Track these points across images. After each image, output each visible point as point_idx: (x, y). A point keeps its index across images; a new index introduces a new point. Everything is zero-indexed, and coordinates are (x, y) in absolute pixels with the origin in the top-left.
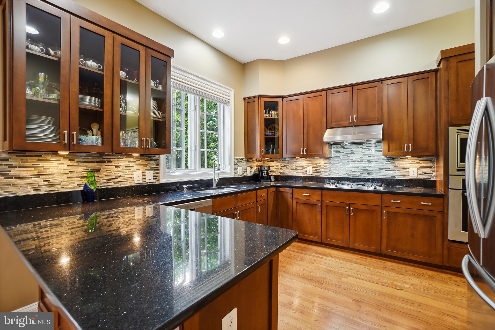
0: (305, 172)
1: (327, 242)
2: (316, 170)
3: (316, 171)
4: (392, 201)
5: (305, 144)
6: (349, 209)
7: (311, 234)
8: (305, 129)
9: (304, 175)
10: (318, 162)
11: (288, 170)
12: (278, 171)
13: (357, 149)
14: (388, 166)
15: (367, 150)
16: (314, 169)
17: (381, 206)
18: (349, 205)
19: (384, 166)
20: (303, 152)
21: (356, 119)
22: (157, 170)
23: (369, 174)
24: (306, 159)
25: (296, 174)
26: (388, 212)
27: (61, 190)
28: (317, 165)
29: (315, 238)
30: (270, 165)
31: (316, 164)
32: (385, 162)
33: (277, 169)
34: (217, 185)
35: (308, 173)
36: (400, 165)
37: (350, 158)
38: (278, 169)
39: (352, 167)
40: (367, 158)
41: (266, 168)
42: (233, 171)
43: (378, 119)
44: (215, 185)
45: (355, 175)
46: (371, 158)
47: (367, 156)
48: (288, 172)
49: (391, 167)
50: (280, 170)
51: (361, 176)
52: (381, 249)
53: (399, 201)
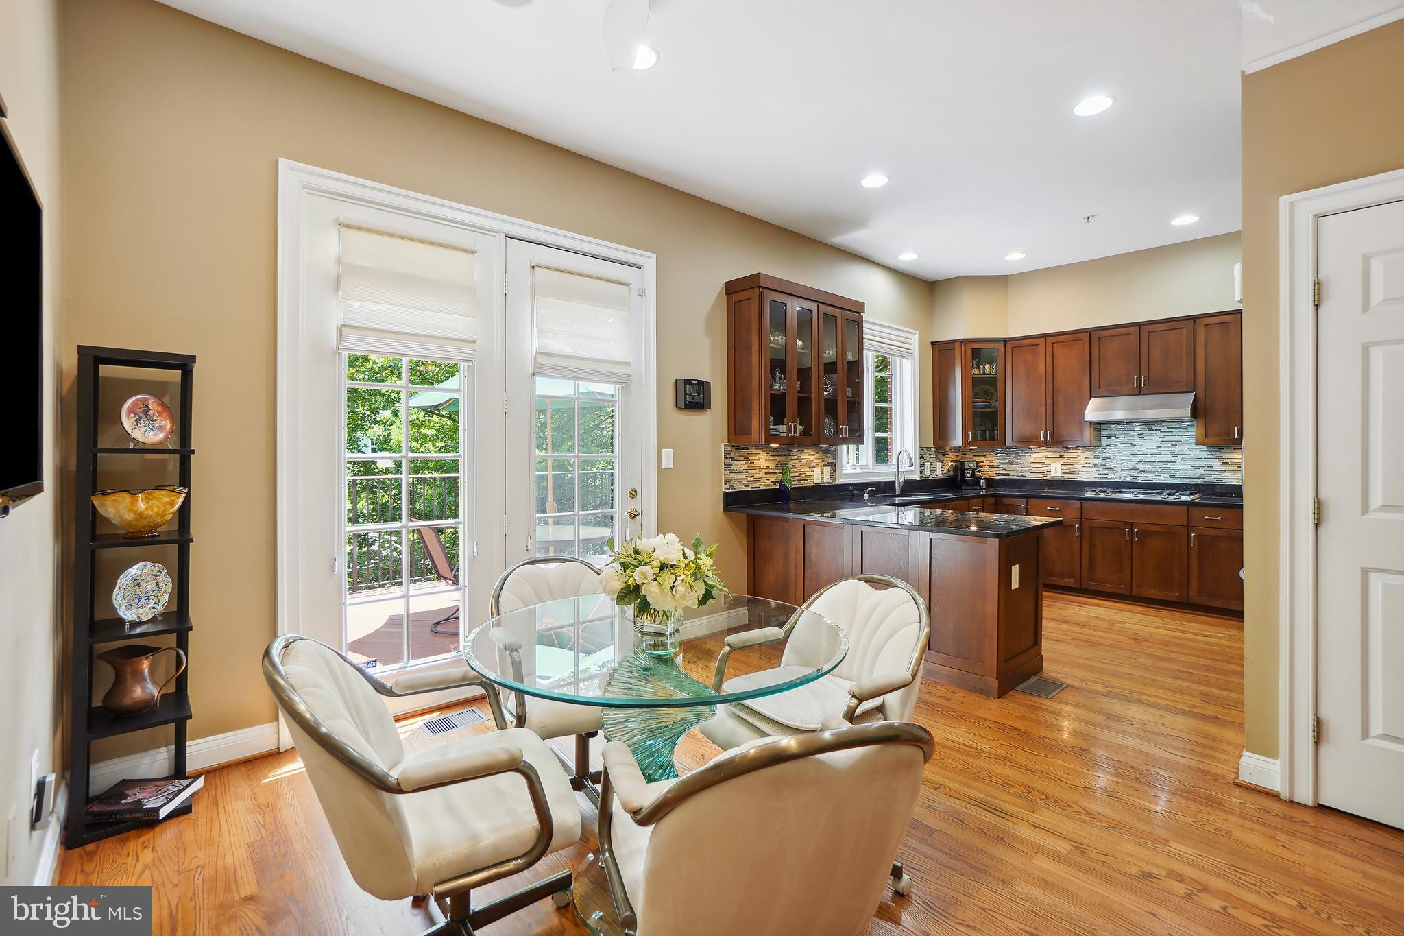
0: (1049, 473)
1: (1092, 588)
2: (1069, 469)
3: (1068, 472)
4: (1206, 518)
5: (1049, 424)
6: (1131, 532)
7: (1062, 576)
8: (1049, 397)
9: (1045, 478)
10: (1075, 455)
11: (1013, 468)
12: (992, 471)
13: (1151, 432)
14: (1209, 462)
15: (1170, 434)
16: (1066, 467)
17: (1188, 526)
18: (1131, 525)
19: (1203, 463)
20: (1045, 437)
21: (1146, 383)
22: (833, 466)
23: (1172, 476)
24: (1049, 449)
25: (1029, 476)
26: (1199, 537)
27: (761, 488)
28: (1072, 459)
29: (1070, 582)
30: (978, 459)
31: (1069, 459)
32: (1204, 455)
33: (990, 466)
34: (902, 491)
35: (1053, 474)
36: (1233, 461)
37: (1137, 448)
38: (993, 466)
39: (1139, 463)
40: (1170, 449)
41: (971, 465)
42: (918, 469)
43: (1186, 383)
44: (898, 491)
45: (1146, 479)
46: (1178, 448)
47: (1170, 445)
48: (1015, 473)
49: (1217, 464)
50: (996, 469)
51: (1157, 480)
52: (1188, 596)
53: (1219, 518)
